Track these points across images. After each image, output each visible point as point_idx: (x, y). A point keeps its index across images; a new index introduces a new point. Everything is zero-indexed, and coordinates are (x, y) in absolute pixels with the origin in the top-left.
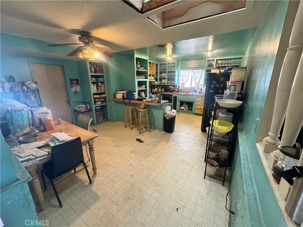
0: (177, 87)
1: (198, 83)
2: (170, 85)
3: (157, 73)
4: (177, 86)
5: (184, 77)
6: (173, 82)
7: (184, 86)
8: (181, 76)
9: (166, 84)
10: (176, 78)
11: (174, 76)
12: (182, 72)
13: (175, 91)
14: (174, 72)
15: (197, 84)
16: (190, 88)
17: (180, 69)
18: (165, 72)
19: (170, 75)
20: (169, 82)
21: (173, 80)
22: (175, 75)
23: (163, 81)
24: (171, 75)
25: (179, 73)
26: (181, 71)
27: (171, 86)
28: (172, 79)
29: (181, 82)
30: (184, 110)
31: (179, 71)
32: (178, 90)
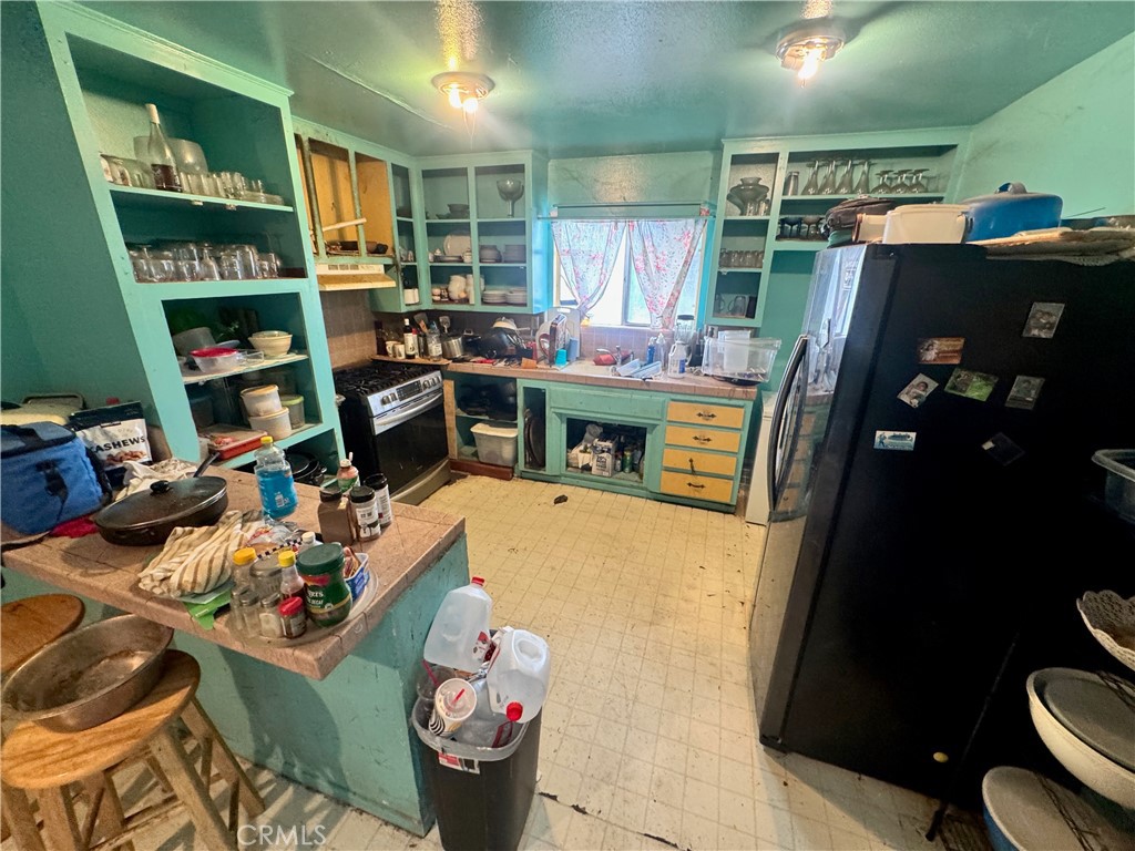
0: (545, 329)
1: (669, 305)
2: (497, 316)
3: (406, 230)
4: (542, 322)
5: (582, 266)
6: (517, 296)
7: (585, 322)
8: (567, 260)
9: (476, 306)
10: (536, 265)
11: (523, 253)
12: (570, 232)
13: (529, 353)
14: (519, 228)
15: (661, 309)
16: (618, 330)
17: (554, 213)
18: (464, 229)
19: (494, 248)
20: (496, 293)
21: (519, 279)
22: (524, 248)
23: (457, 285)
24: (502, 249)
25: (550, 239)
26: (564, 222)
27: (508, 316)
28: (506, 271)
29: (566, 295)
30: (594, 471)
31: (549, 228)
32: (552, 347)
